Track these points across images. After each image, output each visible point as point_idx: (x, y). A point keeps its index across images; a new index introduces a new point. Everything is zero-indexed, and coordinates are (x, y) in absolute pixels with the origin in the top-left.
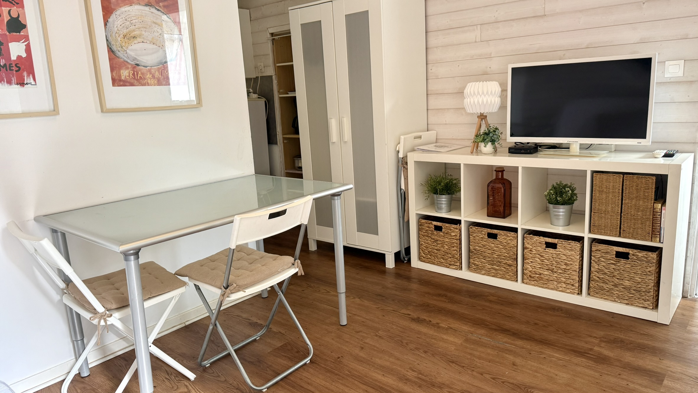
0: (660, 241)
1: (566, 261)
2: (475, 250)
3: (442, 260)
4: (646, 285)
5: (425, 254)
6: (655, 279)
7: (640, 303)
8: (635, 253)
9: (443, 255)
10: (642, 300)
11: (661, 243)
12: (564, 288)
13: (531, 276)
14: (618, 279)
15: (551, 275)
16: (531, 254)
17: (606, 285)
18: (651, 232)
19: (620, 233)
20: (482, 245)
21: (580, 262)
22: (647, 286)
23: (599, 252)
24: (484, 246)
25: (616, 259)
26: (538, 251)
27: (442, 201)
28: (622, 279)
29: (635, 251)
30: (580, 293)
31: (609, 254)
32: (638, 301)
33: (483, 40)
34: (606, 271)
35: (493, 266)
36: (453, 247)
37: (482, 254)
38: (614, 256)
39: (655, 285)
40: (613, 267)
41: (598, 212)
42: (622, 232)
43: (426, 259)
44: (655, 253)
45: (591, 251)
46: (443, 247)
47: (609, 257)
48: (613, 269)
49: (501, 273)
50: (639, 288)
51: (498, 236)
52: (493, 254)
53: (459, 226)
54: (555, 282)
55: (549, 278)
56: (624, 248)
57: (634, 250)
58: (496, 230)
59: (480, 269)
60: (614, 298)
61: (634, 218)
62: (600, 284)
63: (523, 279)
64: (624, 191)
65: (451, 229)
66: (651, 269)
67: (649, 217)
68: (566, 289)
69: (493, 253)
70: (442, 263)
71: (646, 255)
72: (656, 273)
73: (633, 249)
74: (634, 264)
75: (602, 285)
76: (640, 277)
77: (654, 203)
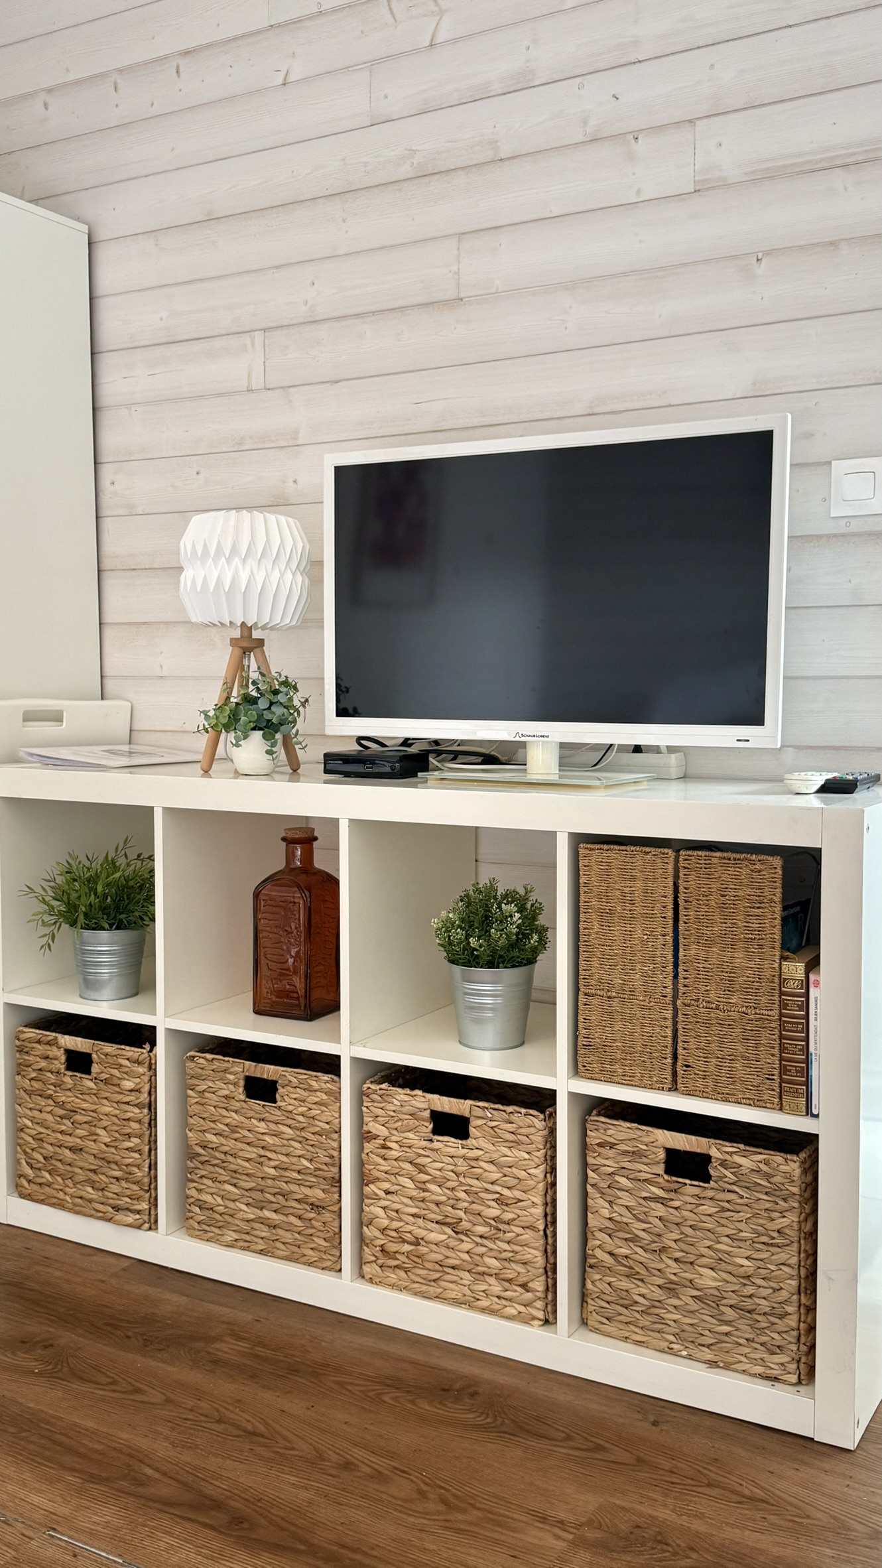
0: (809, 1112)
1: (498, 1189)
2: (204, 1147)
3: (90, 1189)
4: (772, 1288)
5: (32, 1168)
6: (802, 1264)
7: (754, 1361)
8: (728, 1157)
9: (94, 1171)
10: (758, 1346)
11: (813, 1116)
12: (496, 1299)
13: (386, 1248)
14: (676, 1260)
15: (451, 1245)
16: (385, 1159)
17: (639, 1286)
18: (776, 1072)
19: (675, 1074)
20: (226, 1128)
21: (547, 1191)
22: (775, 1290)
23: (612, 1153)
24: (234, 1128)
25: (668, 1181)
26: (410, 1147)
27: (101, 953)
28: (691, 1263)
29: (729, 1147)
30: (549, 1321)
31: (645, 1160)
32: (747, 1350)
33: (273, 386)
34: (637, 1227)
35: (261, 1209)
36: (129, 1136)
37: (225, 1164)
38: (660, 1169)
39: (803, 1285)
40: (659, 1214)
41: (599, 992)
42: (680, 1072)
43: (36, 1187)
44: (795, 1158)
45: (584, 1148)
46: (95, 1137)
47: (644, 1170)
48: (660, 1219)
49: (288, 1236)
50: (750, 1296)
51: (281, 1090)
52: (261, 1164)
53: (151, 1051)
54: (467, 1273)
55: (448, 1257)
56: (693, 1138)
57: (727, 1144)
58: (272, 1067)
59: (220, 1224)
60: (667, 1340)
61: (717, 1018)
62: (619, 1283)
63: (360, 1262)
64: (682, 912)
65: (121, 1065)
66: (785, 1219)
67: (766, 1013)
68: (504, 1302)
69: (262, 1159)
70: (90, 1201)
71: (767, 1163)
72: (805, 1238)
73: (721, 1142)
74: (728, 1202)
75: (625, 1284)
76: (750, 1253)
77: (783, 958)
